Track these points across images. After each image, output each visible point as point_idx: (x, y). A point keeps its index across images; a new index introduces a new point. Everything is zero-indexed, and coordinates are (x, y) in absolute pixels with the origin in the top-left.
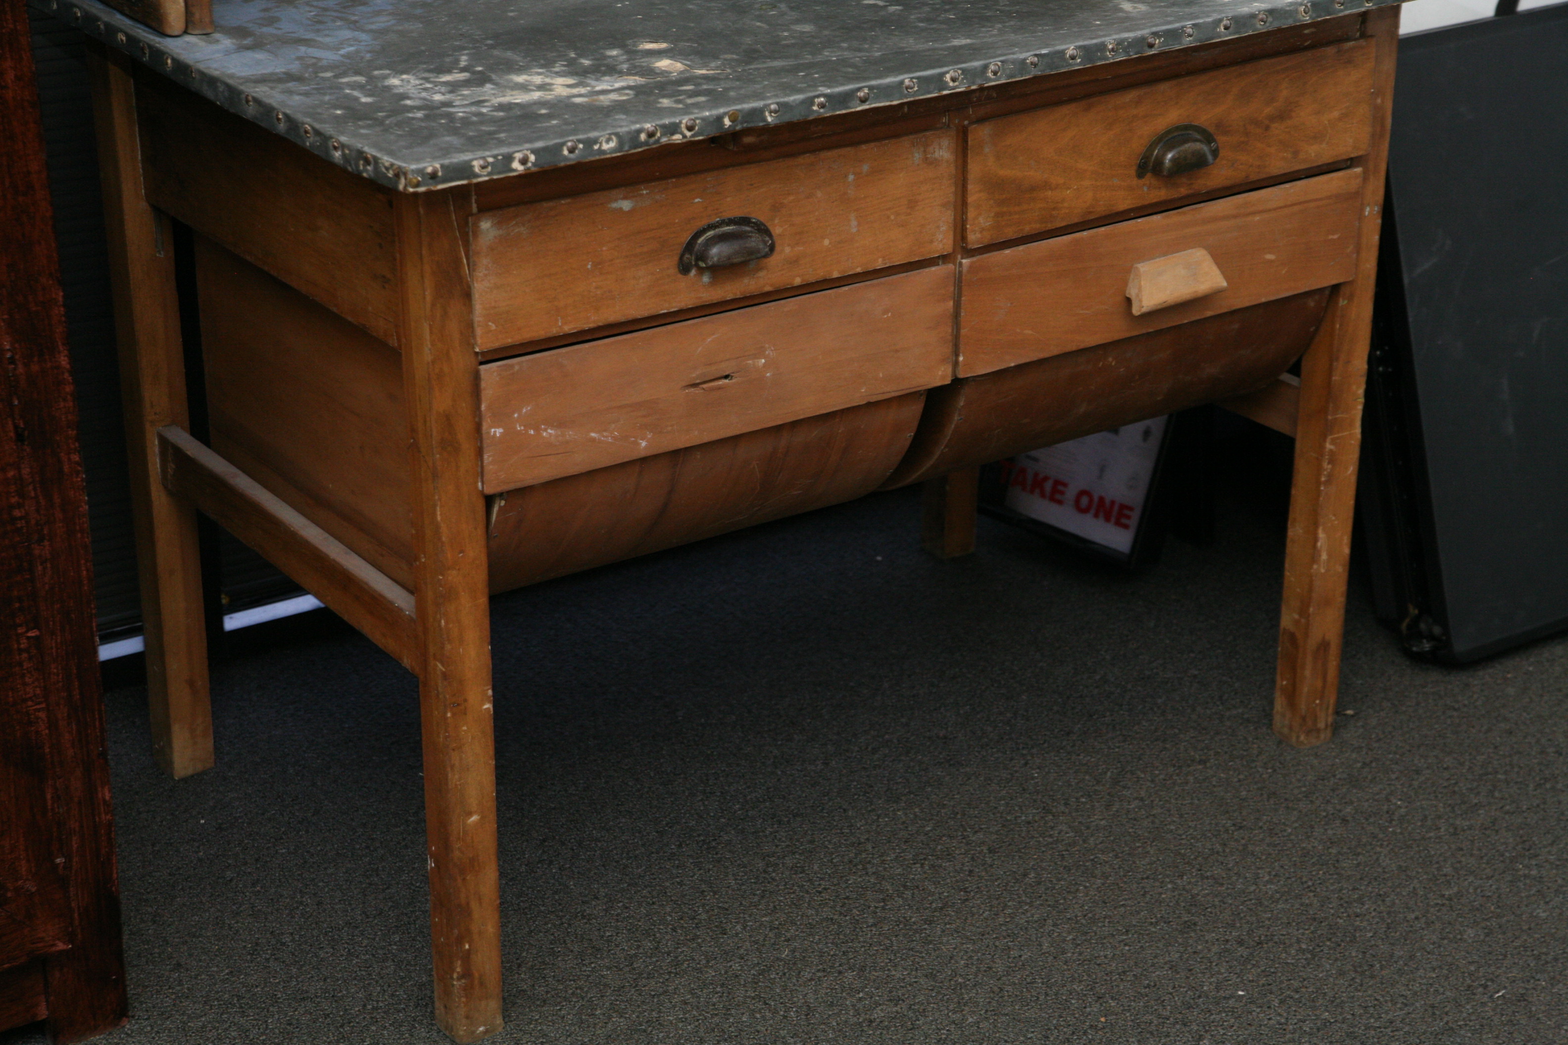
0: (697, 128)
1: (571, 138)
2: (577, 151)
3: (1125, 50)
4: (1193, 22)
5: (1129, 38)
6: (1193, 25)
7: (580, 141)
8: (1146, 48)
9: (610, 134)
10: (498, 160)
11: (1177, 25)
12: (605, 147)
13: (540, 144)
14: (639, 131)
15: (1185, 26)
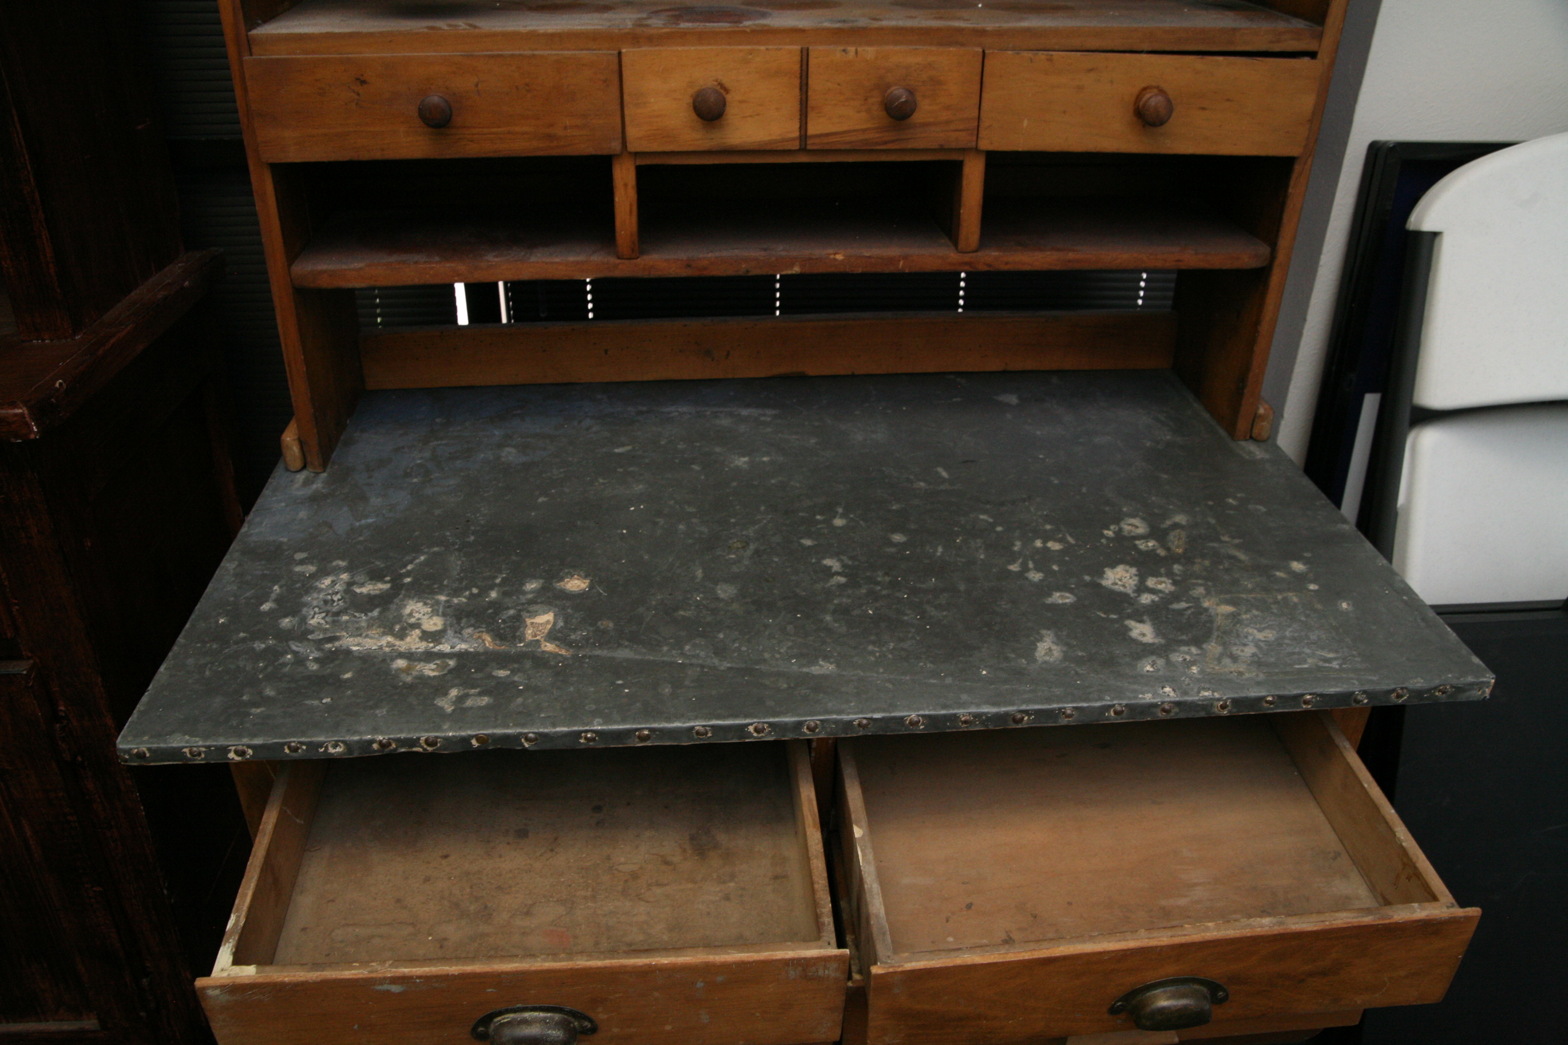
0: (439, 745)
1: (295, 739)
2: (300, 751)
3: (983, 723)
4: (1075, 705)
5: (988, 713)
6: (1074, 708)
7: (302, 743)
8: (1011, 722)
9: (337, 741)
10: (210, 750)
11: (1055, 706)
12: (331, 750)
13: (258, 741)
14: (372, 742)
15: (1065, 708)
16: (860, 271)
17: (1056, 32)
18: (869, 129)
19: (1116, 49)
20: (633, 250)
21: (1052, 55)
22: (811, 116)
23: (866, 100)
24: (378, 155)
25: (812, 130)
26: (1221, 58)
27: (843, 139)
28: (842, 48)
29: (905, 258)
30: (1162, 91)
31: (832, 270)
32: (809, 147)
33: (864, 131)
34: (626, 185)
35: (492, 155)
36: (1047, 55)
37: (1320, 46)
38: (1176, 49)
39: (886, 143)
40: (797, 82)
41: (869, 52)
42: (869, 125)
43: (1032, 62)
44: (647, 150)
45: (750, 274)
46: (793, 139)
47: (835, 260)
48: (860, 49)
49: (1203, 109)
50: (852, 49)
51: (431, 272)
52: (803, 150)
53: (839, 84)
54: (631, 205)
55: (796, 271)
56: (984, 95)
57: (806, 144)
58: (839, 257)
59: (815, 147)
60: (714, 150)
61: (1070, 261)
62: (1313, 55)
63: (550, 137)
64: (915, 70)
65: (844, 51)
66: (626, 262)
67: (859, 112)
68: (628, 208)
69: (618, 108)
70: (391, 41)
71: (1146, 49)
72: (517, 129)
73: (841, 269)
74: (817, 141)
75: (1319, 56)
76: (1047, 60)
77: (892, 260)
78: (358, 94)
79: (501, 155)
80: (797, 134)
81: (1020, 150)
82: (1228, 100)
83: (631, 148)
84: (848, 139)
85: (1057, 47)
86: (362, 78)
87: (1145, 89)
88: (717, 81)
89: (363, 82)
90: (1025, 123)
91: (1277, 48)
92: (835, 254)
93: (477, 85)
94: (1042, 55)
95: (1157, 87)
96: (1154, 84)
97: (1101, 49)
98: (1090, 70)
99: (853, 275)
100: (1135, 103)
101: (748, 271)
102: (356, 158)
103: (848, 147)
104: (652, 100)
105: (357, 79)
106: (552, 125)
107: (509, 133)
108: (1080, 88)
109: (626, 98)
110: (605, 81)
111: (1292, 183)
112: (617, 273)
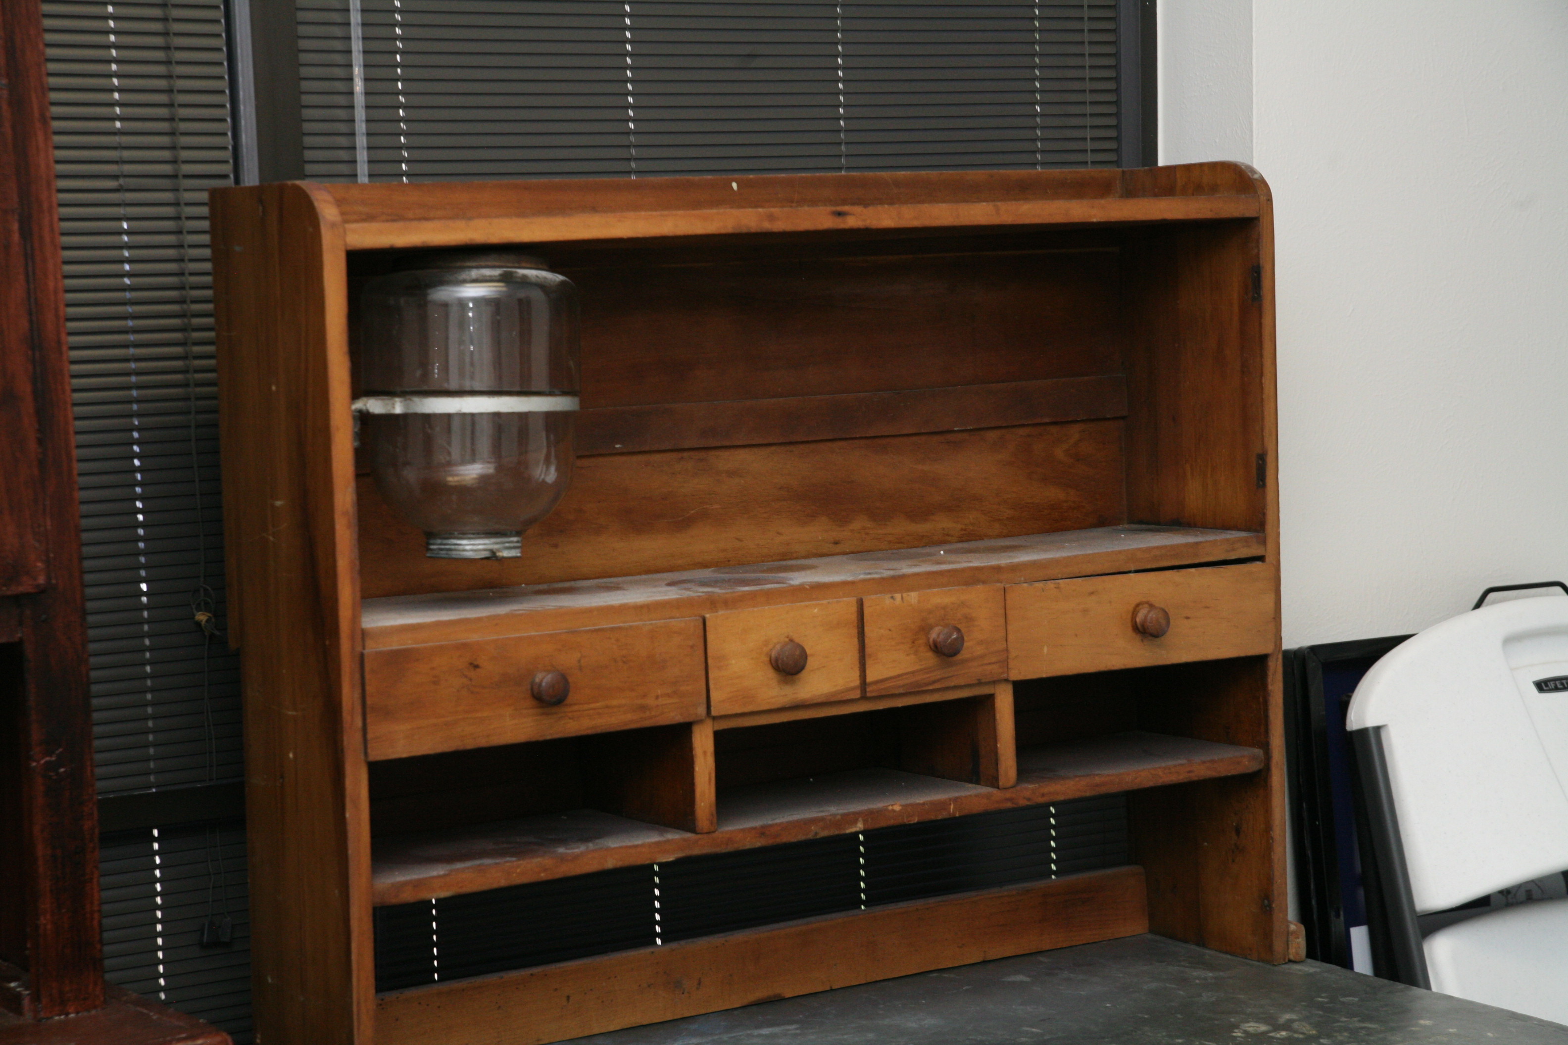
16: (916, 820)
17: (1056, 561)
18: (917, 671)
19: (1107, 572)
20: (712, 823)
21: (1059, 583)
22: (869, 662)
23: (913, 642)
24: (483, 742)
25: (869, 679)
26: (1193, 570)
27: (898, 683)
28: (890, 595)
29: (955, 800)
30: (1151, 606)
31: (892, 822)
32: (868, 695)
33: (913, 673)
34: (705, 753)
35: (589, 732)
36: (1055, 583)
37: (1266, 550)
38: (1154, 566)
39: (934, 682)
40: (854, 632)
41: (913, 597)
42: (917, 667)
43: (1043, 591)
44: (730, 712)
45: (818, 837)
46: (853, 689)
47: (893, 811)
48: (905, 595)
49: (1188, 618)
50: (898, 596)
51: (518, 870)
52: (864, 698)
53: (890, 630)
54: (710, 774)
55: (860, 828)
56: (1009, 628)
57: (866, 692)
58: (897, 808)
59: (874, 694)
60: (787, 706)
61: (1097, 785)
62: (1261, 558)
63: (643, 708)
64: (951, 609)
65: (892, 597)
66: (705, 836)
67: (908, 655)
68: (707, 779)
69: (703, 672)
70: (497, 624)
71: (1133, 569)
72: (615, 702)
73: (899, 821)
74: (874, 687)
75: (1267, 559)
76: (1055, 588)
77: (944, 805)
78: (471, 680)
79: (599, 731)
80: (857, 683)
81: (1044, 676)
82: (1207, 607)
83: (714, 713)
84: (901, 683)
85: (1060, 576)
86: (475, 663)
87: (1138, 605)
88: (788, 637)
89: (476, 667)
90: (1045, 649)
91: (1233, 556)
92: (892, 805)
93: (579, 661)
94: (1051, 584)
95: (1147, 603)
96: (1144, 600)
97: (1095, 573)
98: (1092, 593)
99: (910, 825)
100: (1132, 620)
101: (816, 834)
102: (461, 748)
103: (901, 691)
104: (733, 662)
105: (471, 664)
106: (644, 696)
107: (607, 707)
108: (1085, 611)
109: (710, 661)
110: (692, 647)
111: (1270, 680)
112: (696, 851)
